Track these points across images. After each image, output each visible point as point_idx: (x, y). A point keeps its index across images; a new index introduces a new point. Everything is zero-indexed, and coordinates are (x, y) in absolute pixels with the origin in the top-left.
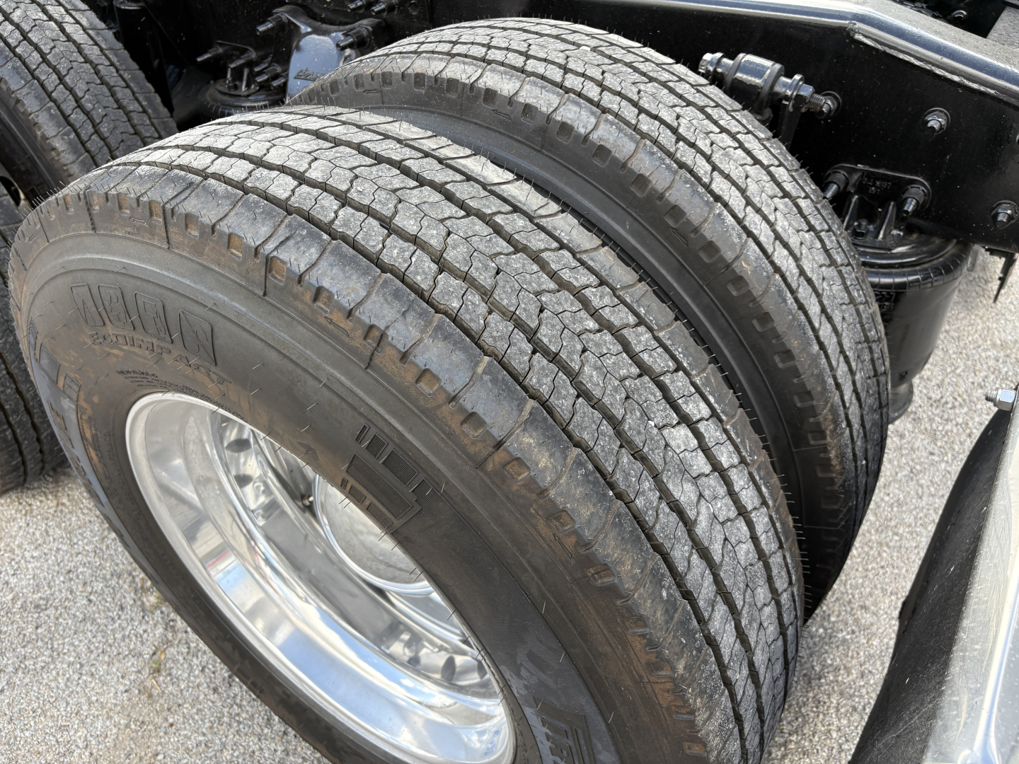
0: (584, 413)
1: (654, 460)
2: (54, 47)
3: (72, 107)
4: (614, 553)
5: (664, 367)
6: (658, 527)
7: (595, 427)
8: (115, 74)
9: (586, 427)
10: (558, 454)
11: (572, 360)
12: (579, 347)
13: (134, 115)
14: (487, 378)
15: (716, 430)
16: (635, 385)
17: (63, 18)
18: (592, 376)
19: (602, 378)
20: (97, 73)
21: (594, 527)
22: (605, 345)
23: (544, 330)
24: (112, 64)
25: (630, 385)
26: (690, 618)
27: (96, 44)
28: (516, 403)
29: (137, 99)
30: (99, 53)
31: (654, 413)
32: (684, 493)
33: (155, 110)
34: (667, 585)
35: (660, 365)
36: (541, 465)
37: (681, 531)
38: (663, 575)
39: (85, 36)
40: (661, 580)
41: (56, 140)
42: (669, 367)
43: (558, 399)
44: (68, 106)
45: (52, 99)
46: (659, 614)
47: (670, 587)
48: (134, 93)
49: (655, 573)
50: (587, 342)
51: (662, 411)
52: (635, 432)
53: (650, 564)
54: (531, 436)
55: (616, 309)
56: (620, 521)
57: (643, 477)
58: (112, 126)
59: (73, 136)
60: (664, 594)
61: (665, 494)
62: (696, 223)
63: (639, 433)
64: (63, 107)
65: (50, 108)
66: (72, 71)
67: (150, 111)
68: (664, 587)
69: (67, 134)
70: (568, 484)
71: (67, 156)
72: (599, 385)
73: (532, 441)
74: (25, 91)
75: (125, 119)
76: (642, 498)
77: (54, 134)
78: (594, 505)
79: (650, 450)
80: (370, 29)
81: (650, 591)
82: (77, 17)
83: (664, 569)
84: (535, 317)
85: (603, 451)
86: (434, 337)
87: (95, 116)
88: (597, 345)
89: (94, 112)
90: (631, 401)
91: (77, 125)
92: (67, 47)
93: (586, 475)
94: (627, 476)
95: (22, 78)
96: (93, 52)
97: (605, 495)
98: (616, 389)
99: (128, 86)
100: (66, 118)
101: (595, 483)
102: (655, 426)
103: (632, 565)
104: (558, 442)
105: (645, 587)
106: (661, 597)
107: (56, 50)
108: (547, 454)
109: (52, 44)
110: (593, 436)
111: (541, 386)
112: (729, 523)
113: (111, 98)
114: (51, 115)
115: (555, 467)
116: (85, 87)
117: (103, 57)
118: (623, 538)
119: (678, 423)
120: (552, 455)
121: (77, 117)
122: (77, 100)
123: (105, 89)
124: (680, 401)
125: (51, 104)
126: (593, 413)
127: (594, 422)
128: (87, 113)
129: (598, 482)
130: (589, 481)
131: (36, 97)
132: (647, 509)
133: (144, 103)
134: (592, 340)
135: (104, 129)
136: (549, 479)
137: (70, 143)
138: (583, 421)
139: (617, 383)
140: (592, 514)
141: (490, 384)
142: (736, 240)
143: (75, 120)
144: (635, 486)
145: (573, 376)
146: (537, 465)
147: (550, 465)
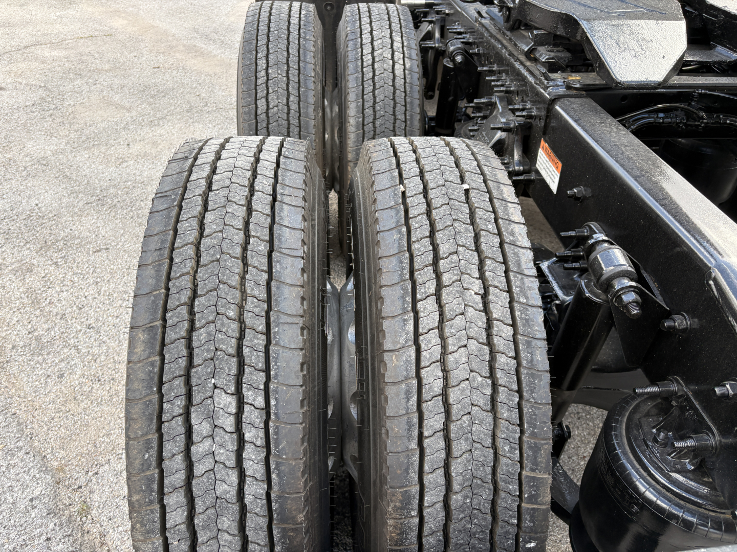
0: (177, 347)
1: (195, 396)
2: (382, 73)
3: (369, 105)
4: (134, 414)
5: (253, 363)
6: (166, 424)
7: (176, 356)
8: (403, 97)
9: (171, 353)
10: (147, 352)
11: (199, 321)
12: (211, 318)
13: (398, 122)
14: (153, 298)
15: (257, 418)
16: (223, 357)
17: (398, 60)
18: (201, 335)
19: (207, 340)
20: (394, 93)
21: (134, 395)
22: (228, 328)
23: (202, 299)
24: (405, 92)
25: (220, 355)
26: (154, 481)
27: (405, 79)
28: (152, 317)
29: (405, 114)
30: (403, 84)
31: (220, 377)
32: (201, 427)
33: (412, 123)
34: (151, 453)
35: (251, 360)
36: (136, 350)
37: (181, 440)
38: (152, 447)
39: (402, 73)
40: (149, 449)
41: (352, 118)
42: (258, 365)
43: (171, 331)
44: (368, 104)
45: (363, 98)
46: (137, 462)
47: (151, 456)
48: (406, 110)
49: (148, 442)
50: (219, 320)
51: (226, 380)
52: (197, 376)
53: (150, 436)
54: (143, 335)
55: (257, 317)
56: (149, 404)
57: (180, 398)
58: (383, 122)
59: (361, 120)
60: (147, 456)
61: (187, 415)
62: (384, 315)
63: (199, 378)
64: (365, 104)
65: (359, 102)
66: (382, 88)
67: (408, 122)
68: (149, 452)
69: (358, 118)
70: (139, 368)
71: (352, 128)
72: (201, 341)
73: (142, 338)
74: (354, 89)
75: (392, 121)
76: (169, 405)
77: (353, 115)
78: (143, 387)
79: (197, 390)
80: (517, 124)
81: (140, 447)
82: (406, 62)
83: (155, 445)
84: (205, 290)
85: (169, 369)
86: (154, 267)
87: (377, 115)
88: (223, 325)
89: (379, 112)
90: (212, 362)
91: (366, 115)
92: (389, 75)
93: (151, 372)
94: (171, 389)
95: (357, 83)
96: (399, 82)
97: (151, 387)
98: (208, 351)
99: (405, 106)
100: (363, 109)
101: (152, 379)
102: (214, 384)
103: (139, 427)
104: (152, 347)
105: (138, 443)
106: (144, 455)
107: (382, 75)
108: (142, 348)
109: (382, 72)
110: (171, 359)
111: (170, 319)
112: (221, 466)
113: (392, 109)
114: (357, 105)
115: (140, 356)
116: (382, 98)
117: (403, 87)
118: (144, 412)
119: (232, 394)
120: (144, 351)
121: (369, 112)
122: (375, 102)
123: (392, 102)
124: (244, 385)
125: (361, 100)
126: (182, 350)
127: (178, 354)
128: (375, 111)
129: (153, 380)
130: (149, 375)
131: (357, 95)
132: (168, 412)
133: (408, 117)
134: (223, 321)
135: (378, 123)
136: (133, 358)
137: (357, 123)
138: (173, 349)
139: (213, 348)
140: (138, 389)
141: (150, 302)
142: (402, 341)
143: (367, 113)
144: (170, 397)
145: (192, 328)
146: (134, 349)
147: (139, 354)
